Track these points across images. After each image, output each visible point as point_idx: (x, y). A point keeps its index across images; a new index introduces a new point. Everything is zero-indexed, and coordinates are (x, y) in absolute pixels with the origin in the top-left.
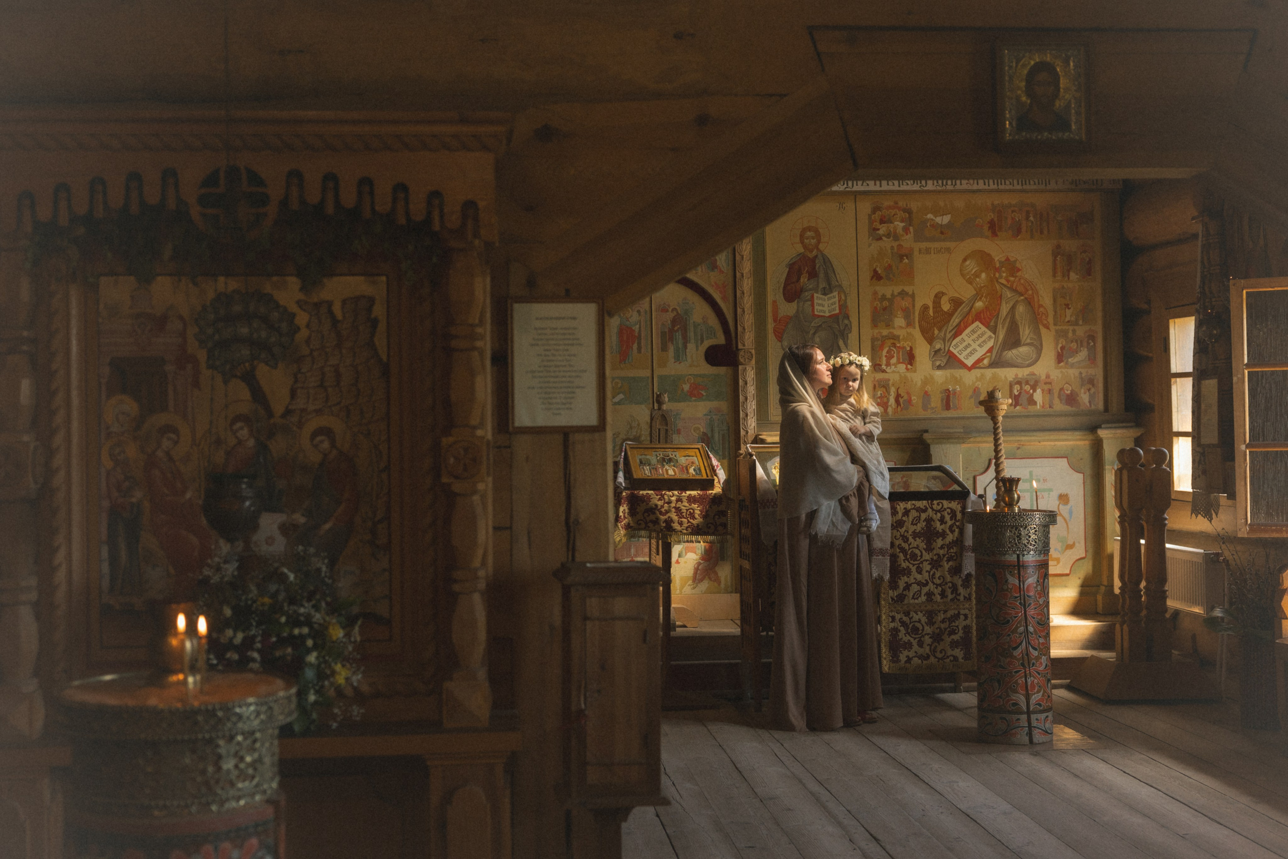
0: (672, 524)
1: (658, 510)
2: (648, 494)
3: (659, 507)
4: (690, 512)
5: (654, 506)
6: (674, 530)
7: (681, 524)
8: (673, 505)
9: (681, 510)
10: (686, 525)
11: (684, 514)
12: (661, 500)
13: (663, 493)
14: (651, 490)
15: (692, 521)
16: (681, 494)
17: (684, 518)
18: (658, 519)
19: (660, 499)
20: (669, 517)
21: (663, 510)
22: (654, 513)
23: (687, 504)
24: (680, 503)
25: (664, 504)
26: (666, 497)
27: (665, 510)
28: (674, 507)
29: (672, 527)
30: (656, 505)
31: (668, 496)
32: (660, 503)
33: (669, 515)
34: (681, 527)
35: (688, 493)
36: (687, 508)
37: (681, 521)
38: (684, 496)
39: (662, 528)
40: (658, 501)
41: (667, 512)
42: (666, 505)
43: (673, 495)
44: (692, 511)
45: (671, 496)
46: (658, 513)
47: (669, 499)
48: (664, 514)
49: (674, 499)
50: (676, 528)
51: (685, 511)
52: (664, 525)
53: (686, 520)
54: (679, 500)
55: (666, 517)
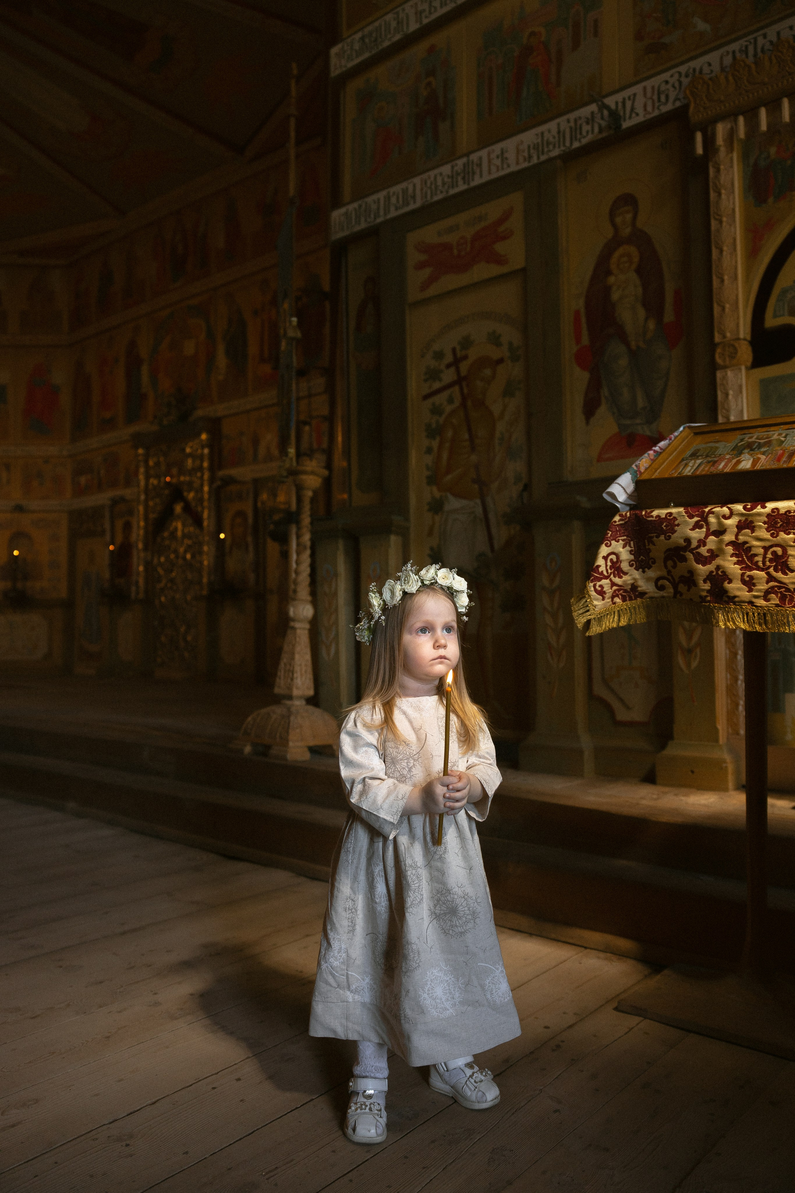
0: (726, 585)
1: (691, 551)
2: (671, 514)
3: (694, 544)
4: (774, 553)
5: (682, 542)
6: (732, 599)
7: (750, 583)
8: (729, 537)
9: (750, 548)
10: (763, 587)
11: (759, 559)
12: (701, 527)
13: (707, 510)
14: (676, 506)
15: (779, 575)
16: (752, 509)
17: (759, 569)
18: (692, 573)
19: (697, 526)
20: (718, 568)
21: (703, 551)
22: (684, 559)
23: (767, 535)
24: (748, 531)
25: (706, 537)
26: (712, 519)
27: (709, 551)
28: (731, 543)
29: (725, 591)
30: (688, 540)
31: (717, 517)
32: (697, 535)
33: (719, 561)
34: (750, 590)
35: (770, 506)
36: (767, 544)
37: (751, 577)
38: (759, 514)
39: (704, 594)
40: (693, 529)
41: (714, 555)
42: (712, 538)
43: (732, 513)
44: (779, 551)
45: (725, 517)
46: (690, 556)
47: (720, 524)
48: (705, 561)
49: (732, 522)
50: (738, 593)
51: (762, 551)
52: (707, 586)
53: (763, 574)
54: (746, 524)
55: (711, 567)
